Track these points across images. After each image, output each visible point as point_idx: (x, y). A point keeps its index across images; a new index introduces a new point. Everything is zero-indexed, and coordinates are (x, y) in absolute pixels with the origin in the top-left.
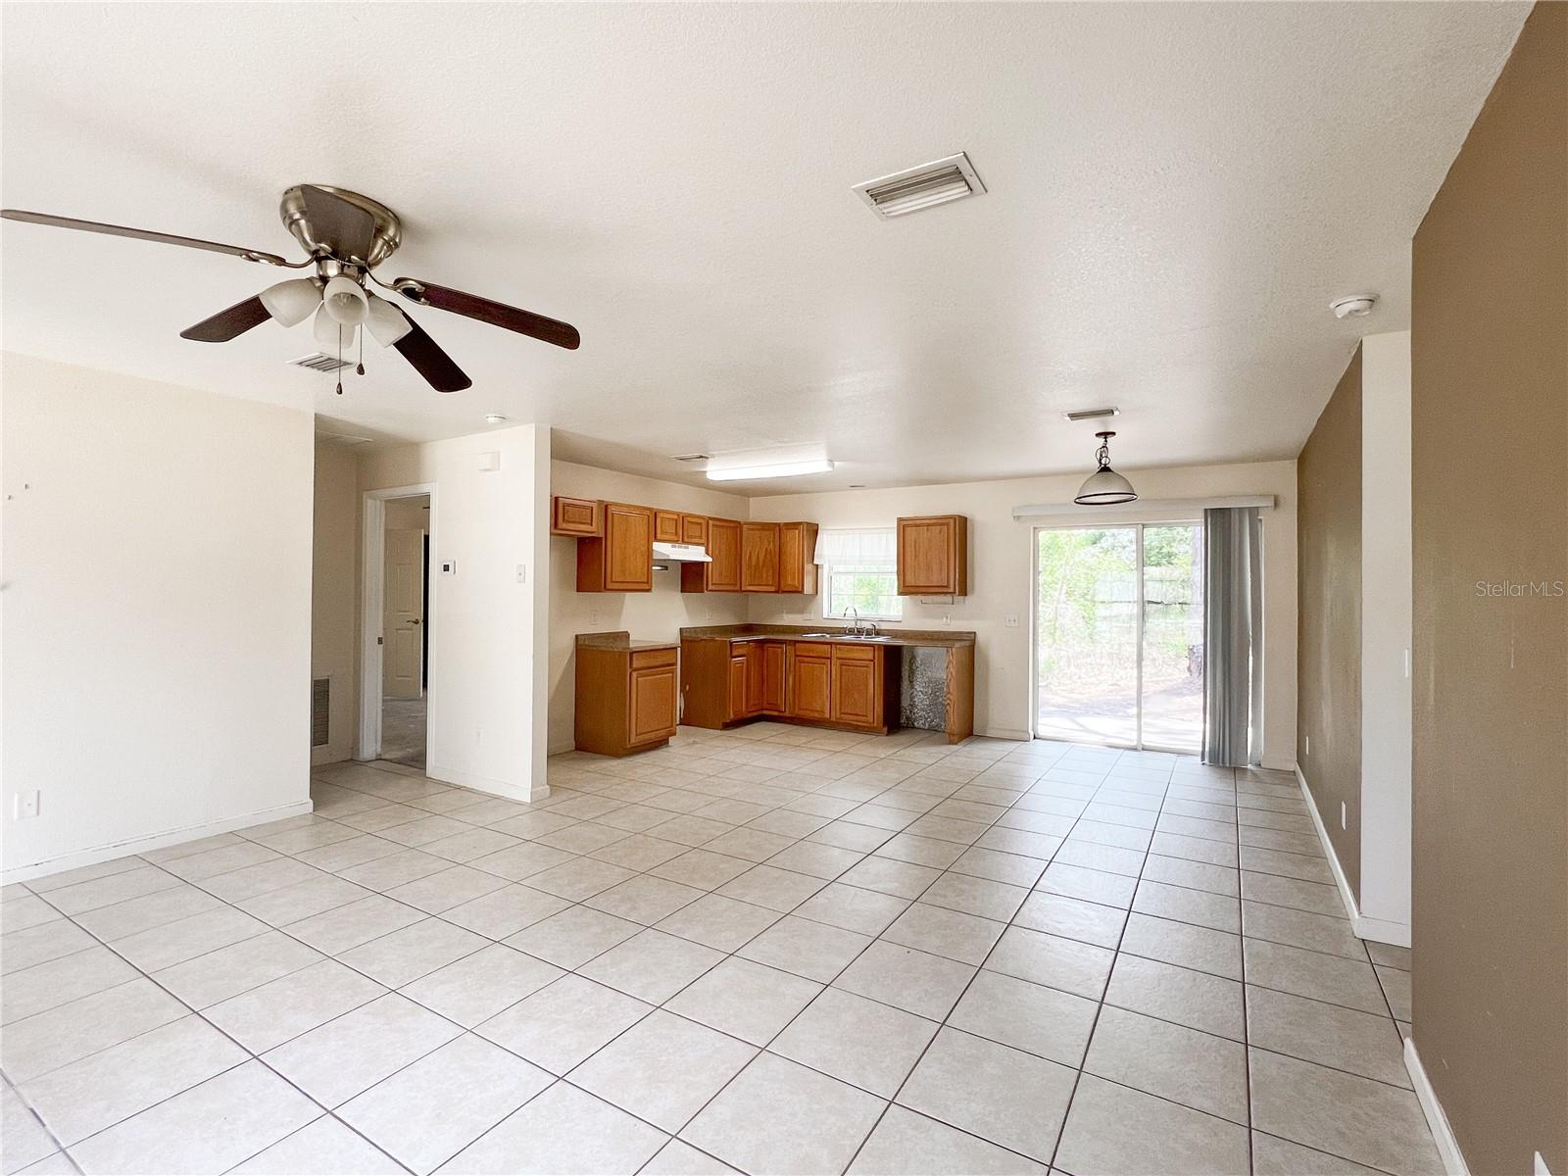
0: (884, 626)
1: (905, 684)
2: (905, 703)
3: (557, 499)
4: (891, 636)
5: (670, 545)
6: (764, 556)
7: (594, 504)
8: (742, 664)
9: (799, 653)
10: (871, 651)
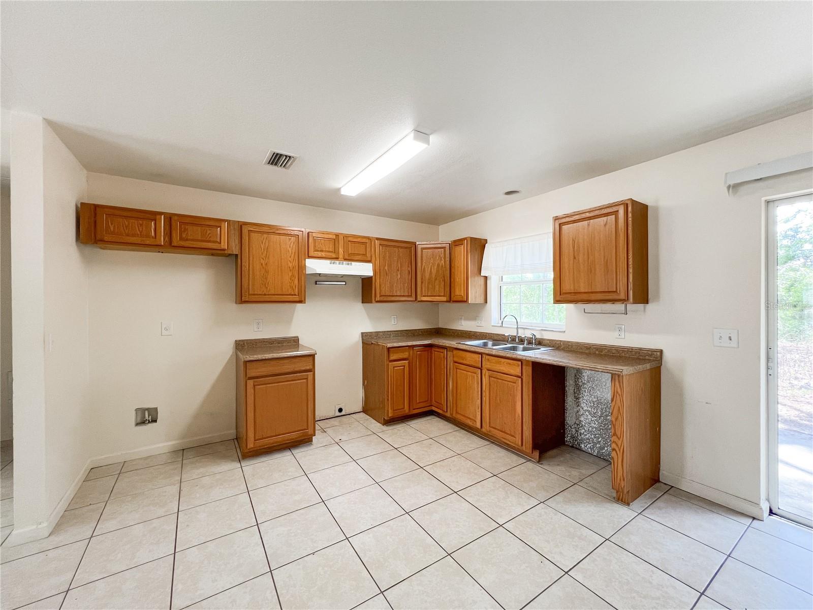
0: (547, 336)
1: (570, 400)
2: (570, 419)
3: (171, 218)
4: (553, 347)
5: (328, 262)
6: (437, 271)
7: (223, 223)
8: (403, 367)
9: (456, 359)
10: (518, 365)
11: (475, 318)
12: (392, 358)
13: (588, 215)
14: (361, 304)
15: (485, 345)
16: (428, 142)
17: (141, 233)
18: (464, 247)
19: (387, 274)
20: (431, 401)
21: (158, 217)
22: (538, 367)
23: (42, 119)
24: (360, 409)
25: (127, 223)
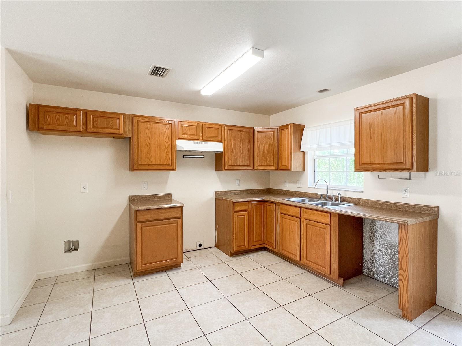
0: (350, 195)
1: (366, 242)
2: (366, 256)
3: (86, 113)
4: (354, 203)
5: (191, 142)
6: (268, 148)
7: (121, 116)
8: (244, 216)
9: (282, 211)
10: (328, 217)
11: (296, 182)
12: (236, 209)
13: (382, 106)
14: (214, 171)
15: (303, 201)
16: (262, 56)
17: (67, 123)
18: (288, 131)
19: (233, 150)
20: (264, 240)
21: (78, 112)
22: (342, 218)
23: (4, 48)
24: (214, 245)
25: (58, 117)
